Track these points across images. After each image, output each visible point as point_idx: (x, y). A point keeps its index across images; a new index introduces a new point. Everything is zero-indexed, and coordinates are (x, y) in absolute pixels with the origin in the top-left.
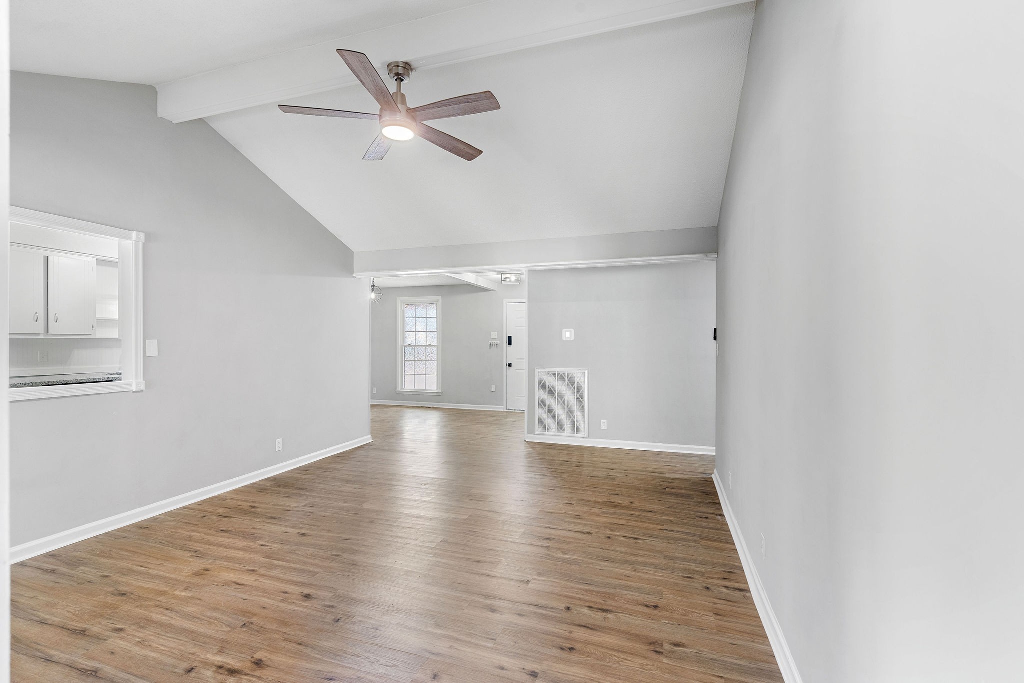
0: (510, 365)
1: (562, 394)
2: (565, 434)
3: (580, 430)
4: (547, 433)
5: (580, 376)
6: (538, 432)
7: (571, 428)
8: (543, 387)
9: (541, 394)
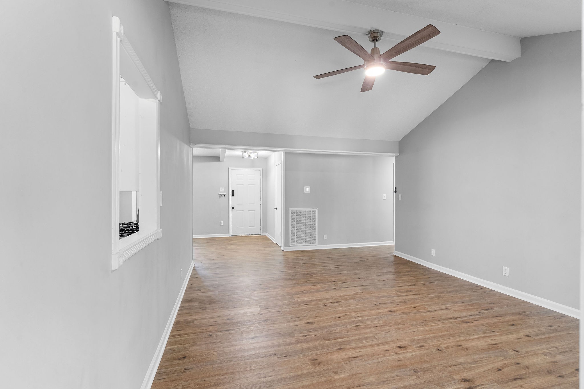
0: (233, 208)
1: (304, 222)
2: (306, 244)
3: (314, 241)
4: (296, 245)
5: (314, 213)
6: (291, 245)
7: (309, 241)
8: (293, 219)
9: (292, 223)
